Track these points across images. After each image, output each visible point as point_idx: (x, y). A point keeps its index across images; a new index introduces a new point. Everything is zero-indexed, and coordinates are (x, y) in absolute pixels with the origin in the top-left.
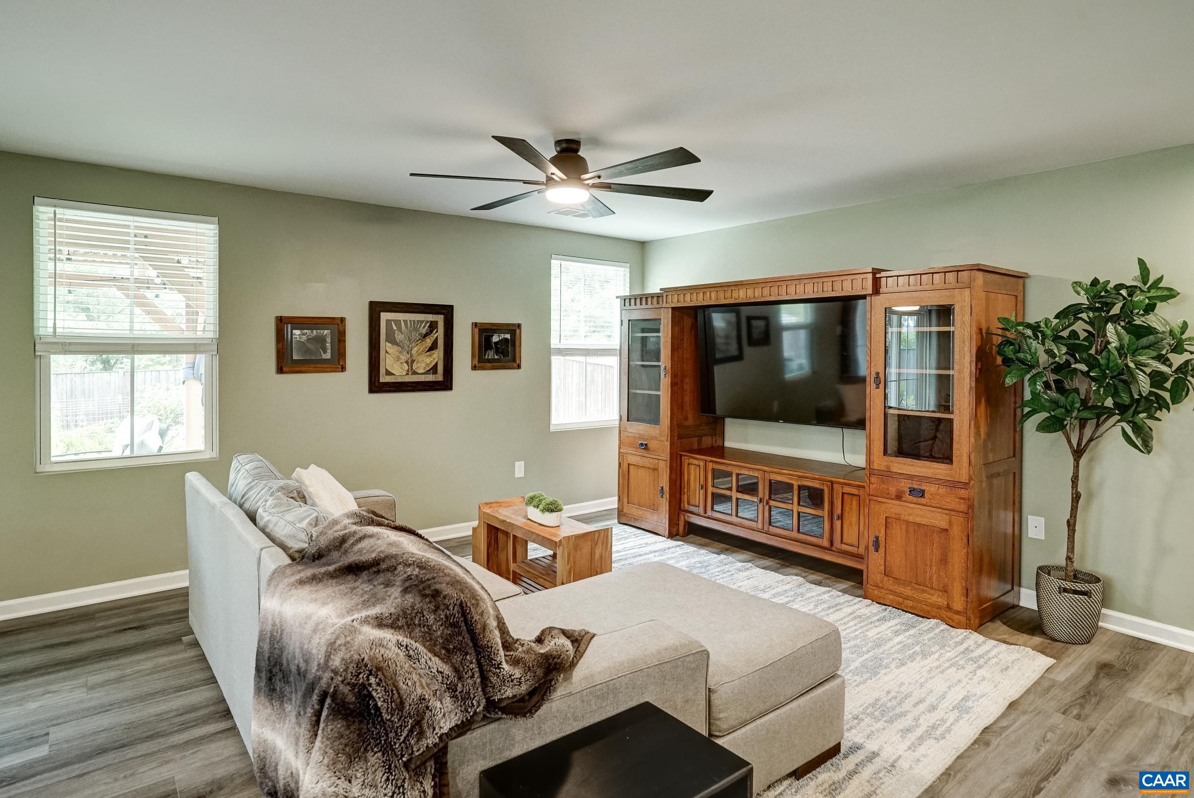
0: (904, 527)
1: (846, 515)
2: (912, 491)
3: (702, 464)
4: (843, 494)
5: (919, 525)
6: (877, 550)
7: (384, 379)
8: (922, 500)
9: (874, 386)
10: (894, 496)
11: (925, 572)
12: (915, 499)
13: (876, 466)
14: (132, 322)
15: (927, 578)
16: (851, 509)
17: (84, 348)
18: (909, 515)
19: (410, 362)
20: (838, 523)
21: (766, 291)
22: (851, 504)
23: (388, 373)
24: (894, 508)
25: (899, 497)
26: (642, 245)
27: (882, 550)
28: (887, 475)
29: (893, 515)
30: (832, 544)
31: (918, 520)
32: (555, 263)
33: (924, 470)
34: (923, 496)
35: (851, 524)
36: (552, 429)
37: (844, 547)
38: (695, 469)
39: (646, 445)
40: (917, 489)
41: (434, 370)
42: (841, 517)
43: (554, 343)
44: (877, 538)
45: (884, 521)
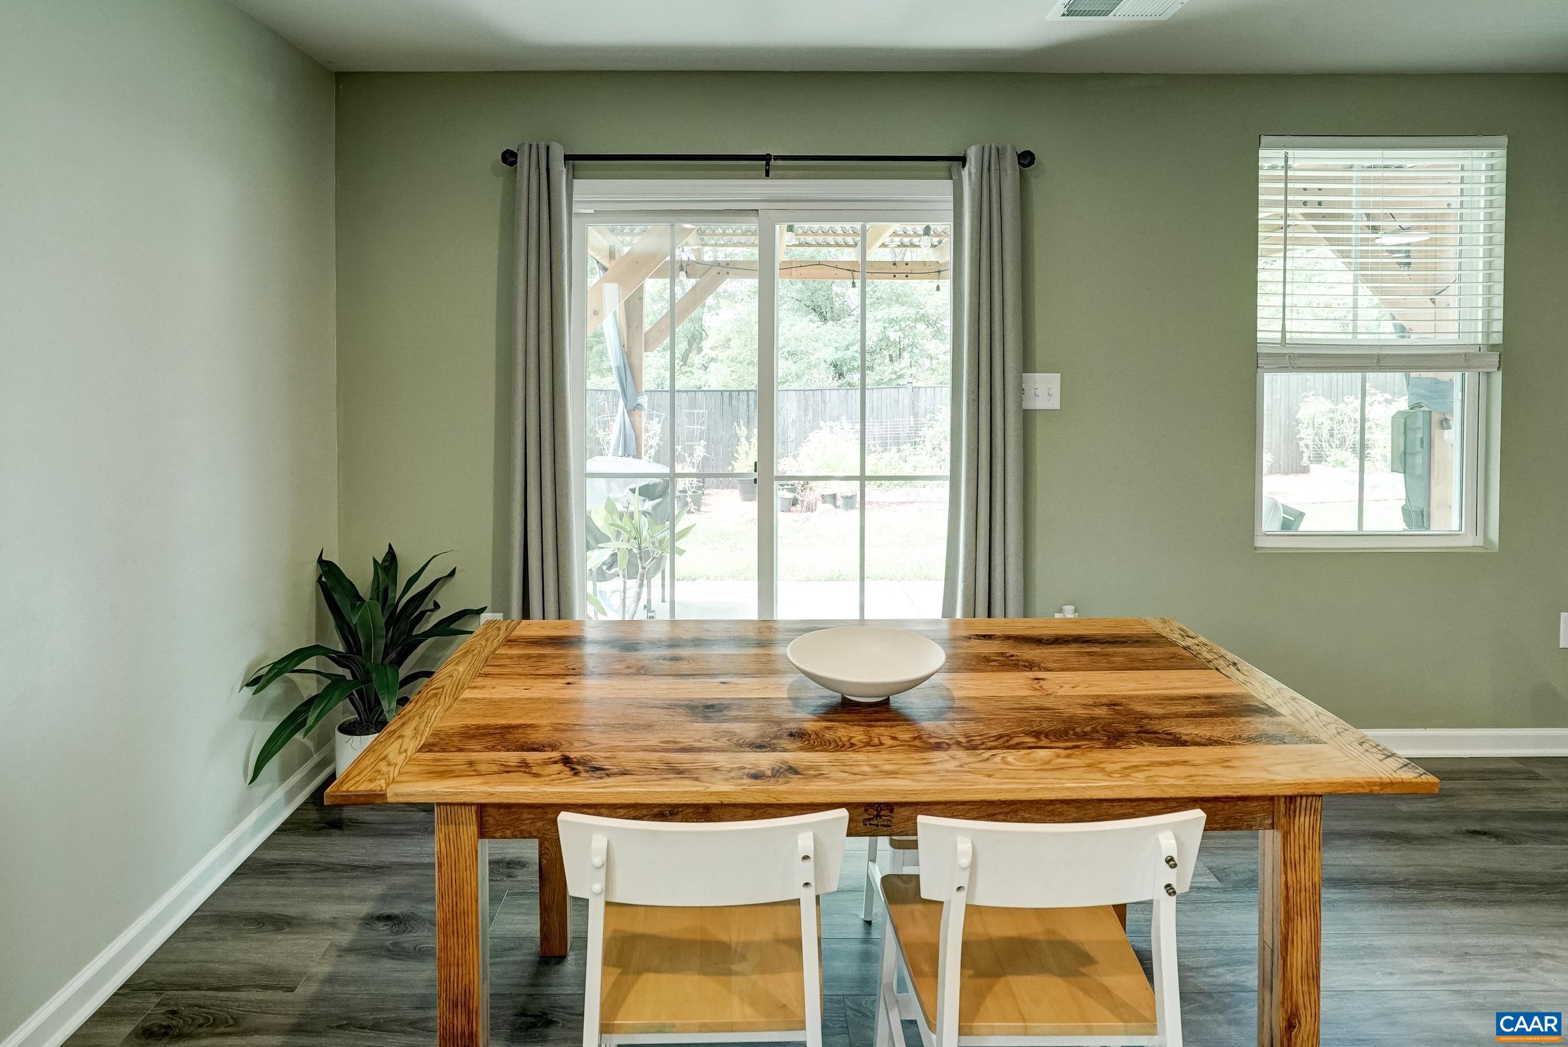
14: (1354, 320)
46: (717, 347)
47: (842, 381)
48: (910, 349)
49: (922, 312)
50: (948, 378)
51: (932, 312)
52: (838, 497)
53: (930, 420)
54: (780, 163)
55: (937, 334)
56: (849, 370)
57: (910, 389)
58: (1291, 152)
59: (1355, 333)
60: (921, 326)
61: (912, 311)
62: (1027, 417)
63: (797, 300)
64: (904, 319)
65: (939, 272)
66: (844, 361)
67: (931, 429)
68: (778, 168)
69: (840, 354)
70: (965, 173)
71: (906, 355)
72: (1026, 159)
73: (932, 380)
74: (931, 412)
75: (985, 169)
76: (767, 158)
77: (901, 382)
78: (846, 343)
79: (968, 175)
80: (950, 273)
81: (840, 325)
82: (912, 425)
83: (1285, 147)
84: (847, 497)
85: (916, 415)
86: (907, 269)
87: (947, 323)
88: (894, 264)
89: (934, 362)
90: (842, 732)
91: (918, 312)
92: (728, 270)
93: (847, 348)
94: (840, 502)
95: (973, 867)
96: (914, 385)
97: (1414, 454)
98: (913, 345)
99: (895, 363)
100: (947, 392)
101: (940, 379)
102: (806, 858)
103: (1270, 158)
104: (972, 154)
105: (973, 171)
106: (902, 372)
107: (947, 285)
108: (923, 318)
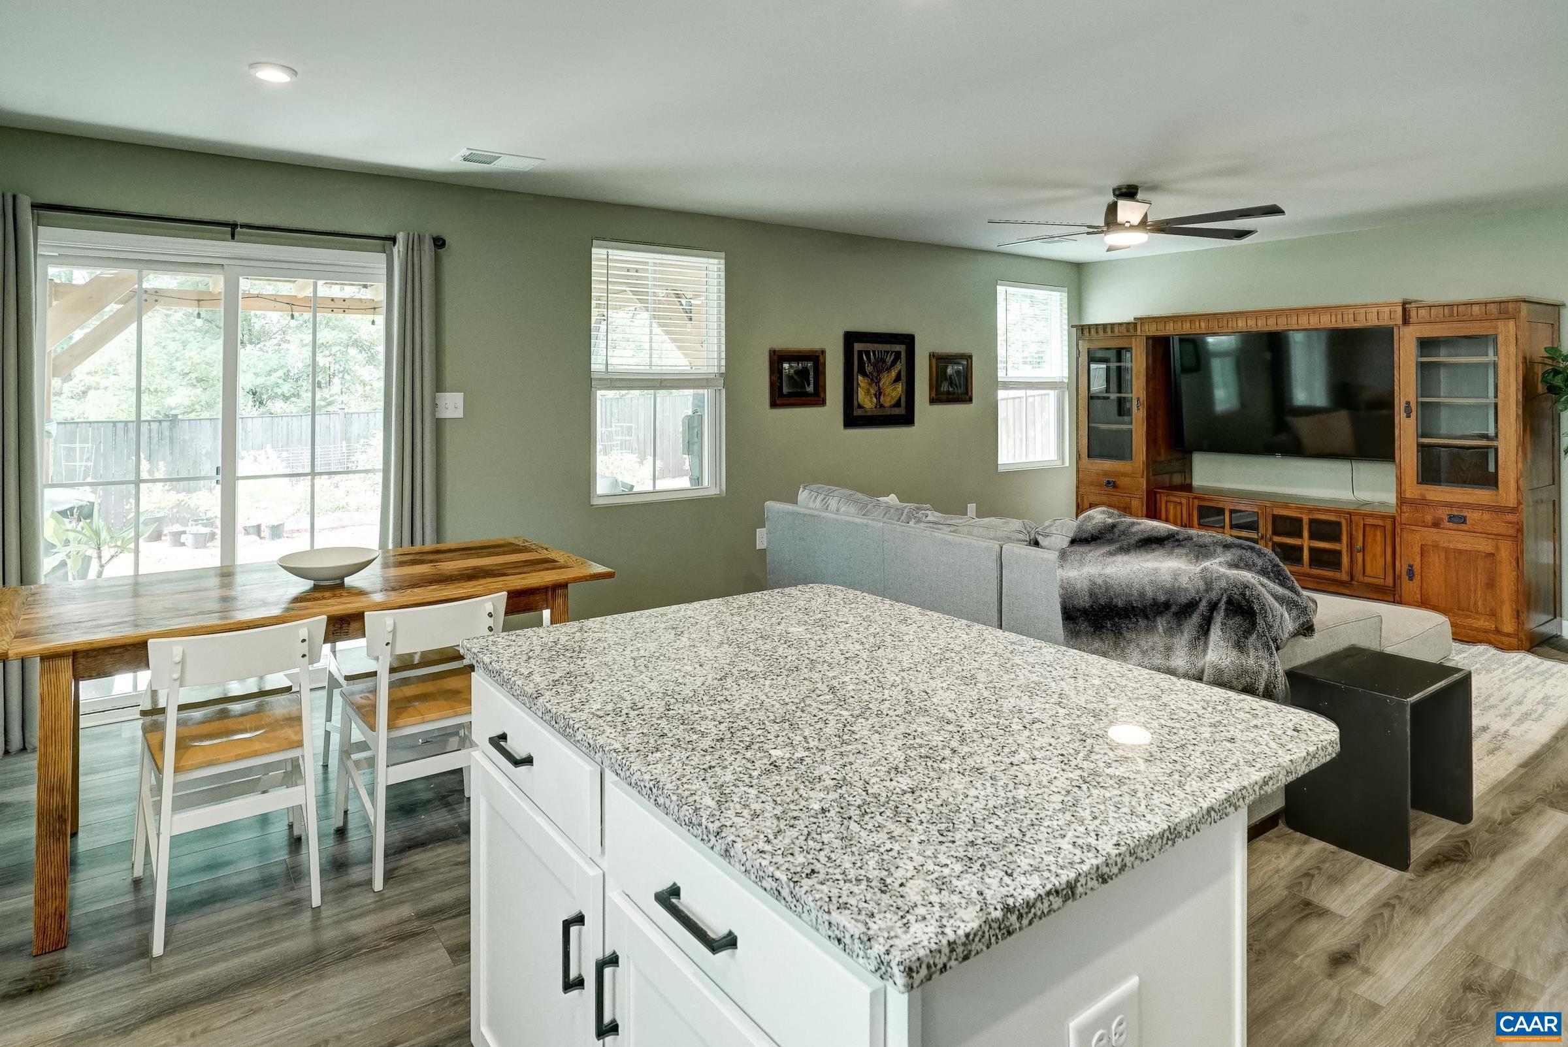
0: (1443, 555)
1: (1369, 547)
2: (1451, 518)
3: (1184, 501)
4: (1364, 525)
5: (1460, 552)
6: (1411, 579)
7: (858, 412)
8: (1464, 527)
9: (1403, 415)
10: (1430, 524)
11: (1469, 597)
12: (1456, 526)
13: (1408, 495)
14: (651, 357)
15: (1472, 603)
16: (1375, 540)
17: (624, 384)
18: (1449, 541)
19: (879, 394)
20: (1360, 556)
21: (1271, 322)
22: (1375, 535)
23: (860, 406)
24: (1432, 535)
25: (1436, 524)
26: (1079, 268)
27: (1417, 578)
28: (1421, 504)
29: (1430, 543)
30: (1352, 578)
31: (1460, 546)
32: (1001, 289)
33: (1466, 497)
34: (1464, 522)
35: (1374, 556)
36: (1000, 469)
37: (1367, 580)
38: (1175, 508)
39: (1114, 482)
40: (1458, 516)
41: (898, 404)
42: (1363, 550)
43: (1001, 375)
44: (1411, 566)
45: (1419, 549)
46: (96, 372)
47: (262, 410)
48: (341, 375)
49: (354, 337)
50: (381, 405)
51: (366, 337)
52: (263, 528)
53: (363, 445)
54: (244, 230)
55: (371, 360)
56: (269, 398)
57: (342, 415)
58: (610, 251)
59: (651, 365)
60: (353, 351)
61: (344, 336)
62: (439, 424)
63: (207, 320)
64: (335, 344)
65: (375, 308)
66: (266, 388)
67: (364, 454)
68: (241, 234)
69: (260, 381)
70: (395, 250)
71: (336, 381)
72: (439, 243)
73: (366, 407)
74: (364, 437)
75: (410, 248)
76: (234, 226)
77: (330, 409)
78: (268, 368)
79: (398, 250)
80: (384, 310)
81: (261, 349)
82: (344, 450)
83: (607, 248)
84: (273, 527)
85: (348, 440)
86: (344, 305)
87: (381, 349)
88: (332, 300)
89: (368, 388)
90: (317, 595)
91: (350, 337)
92: (156, 298)
93: (269, 374)
94: (266, 533)
95: (394, 631)
96: (346, 410)
97: (693, 444)
98: (345, 371)
99: (324, 390)
100: (380, 416)
101: (375, 405)
102: (304, 641)
103: (598, 253)
104: (401, 237)
105: (401, 249)
106: (332, 399)
107: (380, 319)
108: (356, 343)
